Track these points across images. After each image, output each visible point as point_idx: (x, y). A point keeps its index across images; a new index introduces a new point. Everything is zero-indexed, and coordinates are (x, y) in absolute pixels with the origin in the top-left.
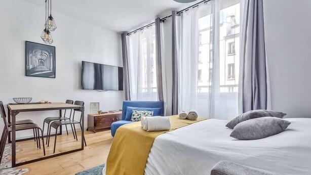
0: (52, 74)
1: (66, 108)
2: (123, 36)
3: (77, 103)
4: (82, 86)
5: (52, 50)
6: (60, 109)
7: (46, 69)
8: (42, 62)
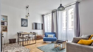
0: (27, 26)
1: (30, 34)
2: (43, 16)
3: (33, 33)
4: (33, 29)
5: (27, 20)
6: (29, 34)
7: (25, 25)
8: (25, 23)
